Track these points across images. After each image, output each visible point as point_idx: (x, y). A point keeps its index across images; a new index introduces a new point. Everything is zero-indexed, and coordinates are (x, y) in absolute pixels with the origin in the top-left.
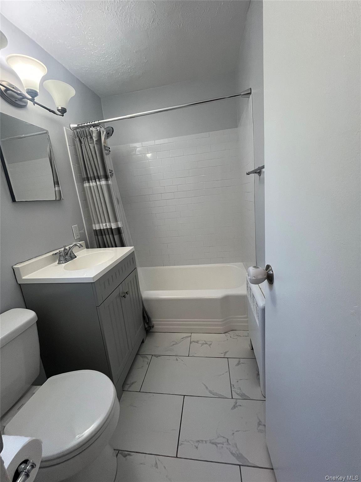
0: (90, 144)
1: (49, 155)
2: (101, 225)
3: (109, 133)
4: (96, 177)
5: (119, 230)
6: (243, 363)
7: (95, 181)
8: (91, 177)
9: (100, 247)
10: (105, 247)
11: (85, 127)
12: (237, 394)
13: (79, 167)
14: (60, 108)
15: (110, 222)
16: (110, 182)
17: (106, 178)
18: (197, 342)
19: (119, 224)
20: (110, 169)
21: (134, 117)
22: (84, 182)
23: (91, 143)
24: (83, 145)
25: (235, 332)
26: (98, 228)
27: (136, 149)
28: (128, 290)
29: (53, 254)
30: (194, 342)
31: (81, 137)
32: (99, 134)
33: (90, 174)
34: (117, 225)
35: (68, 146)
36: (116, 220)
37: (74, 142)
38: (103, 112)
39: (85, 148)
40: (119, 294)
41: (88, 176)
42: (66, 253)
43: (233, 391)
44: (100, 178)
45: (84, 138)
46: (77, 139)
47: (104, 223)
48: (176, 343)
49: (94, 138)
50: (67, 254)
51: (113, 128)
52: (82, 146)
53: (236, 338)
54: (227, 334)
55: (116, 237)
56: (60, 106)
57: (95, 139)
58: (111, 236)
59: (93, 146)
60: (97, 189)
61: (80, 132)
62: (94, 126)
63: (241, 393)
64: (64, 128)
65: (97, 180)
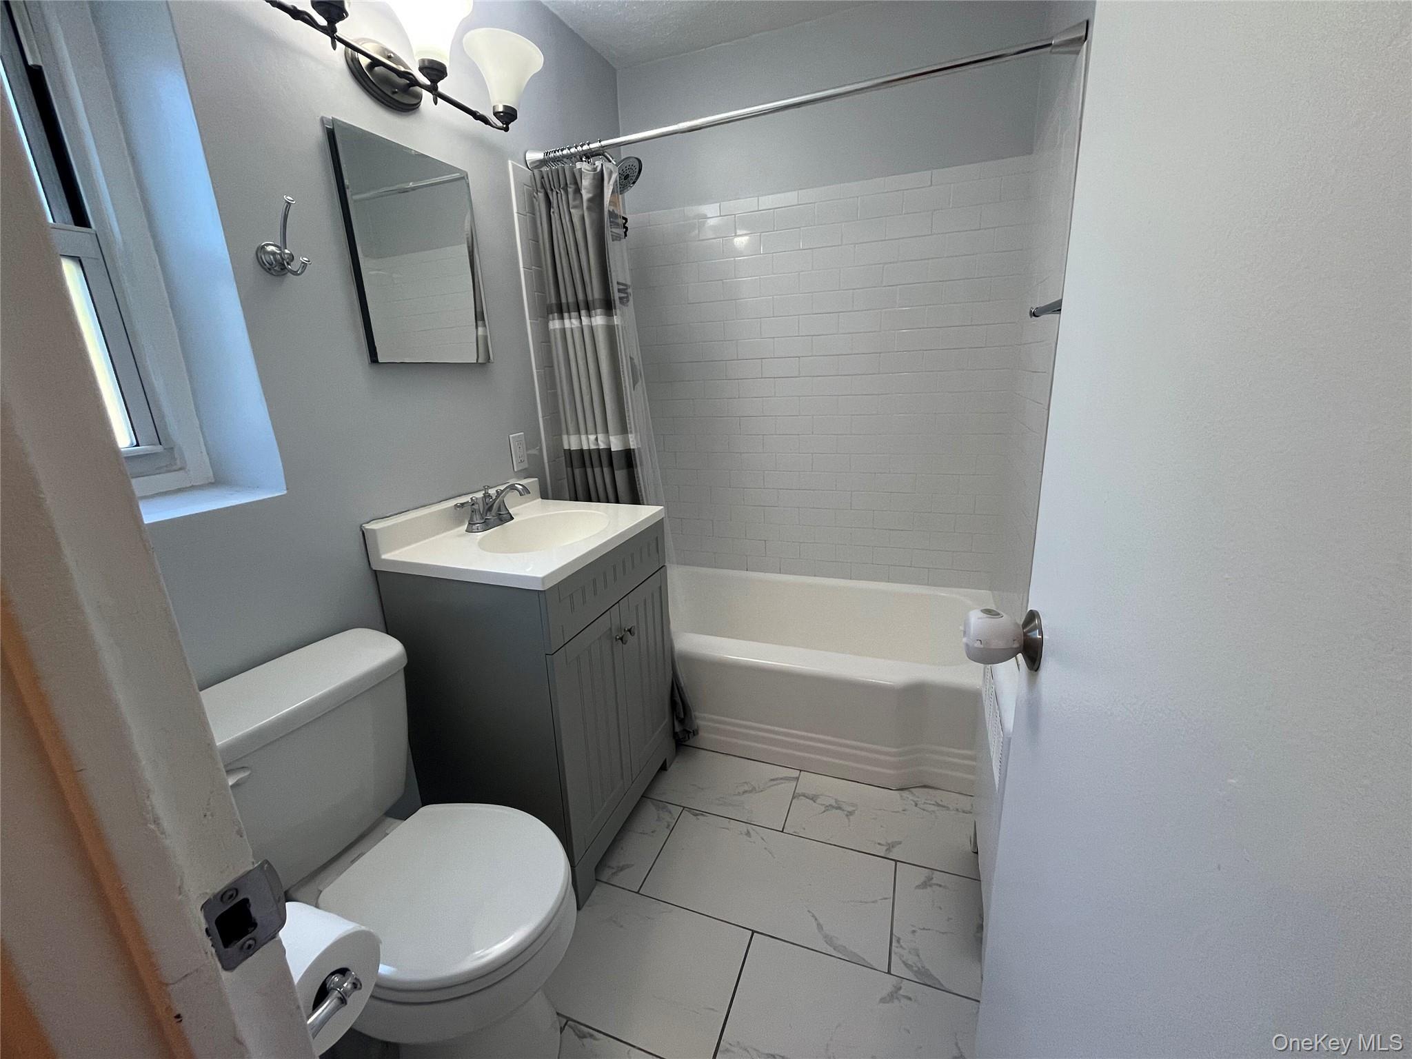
0: (572, 210)
1: (468, 238)
2: (583, 437)
3: (629, 176)
4: (582, 305)
5: (628, 456)
6: (940, 886)
7: (578, 317)
8: (568, 303)
9: (577, 499)
10: (590, 500)
11: (565, 160)
12: (906, 964)
13: (540, 275)
14: (501, 109)
15: (606, 431)
16: (616, 320)
17: (608, 306)
18: (813, 798)
19: (631, 440)
20: (620, 281)
21: (700, 128)
22: (551, 316)
23: (575, 207)
24: (553, 212)
25: (930, 791)
26: (574, 447)
27: (704, 223)
28: (635, 624)
29: (456, 505)
30: (804, 796)
31: (552, 190)
32: (599, 179)
33: (567, 297)
34: (626, 441)
35: (516, 215)
36: (624, 430)
37: (533, 201)
38: (619, 111)
39: (558, 222)
40: (611, 629)
41: (560, 300)
42: (487, 504)
43: (895, 953)
44: (591, 305)
45: (557, 193)
46: (541, 195)
47: (591, 434)
48: (753, 790)
49: (583, 192)
50: (490, 509)
51: (640, 161)
52: (551, 213)
53: (933, 811)
54: (905, 794)
55: (620, 475)
56: (500, 102)
57: (586, 195)
58: (606, 470)
59: (581, 214)
60: (582, 338)
61: (548, 174)
62: (589, 155)
63: (919, 965)
64: (510, 162)
65: (583, 312)
